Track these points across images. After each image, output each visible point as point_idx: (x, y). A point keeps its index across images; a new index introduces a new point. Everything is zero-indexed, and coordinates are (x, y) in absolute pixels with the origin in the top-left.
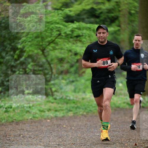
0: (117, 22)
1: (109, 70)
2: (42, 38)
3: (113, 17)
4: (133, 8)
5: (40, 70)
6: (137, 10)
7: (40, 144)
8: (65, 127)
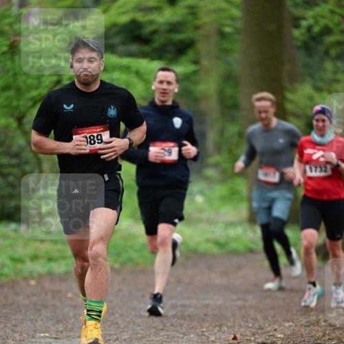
0: (191, 54)
1: (102, 157)
2: (18, 90)
3: (181, 42)
4: (228, 22)
5: (13, 166)
6: (239, 24)
7: (14, 337)
8: (71, 299)
